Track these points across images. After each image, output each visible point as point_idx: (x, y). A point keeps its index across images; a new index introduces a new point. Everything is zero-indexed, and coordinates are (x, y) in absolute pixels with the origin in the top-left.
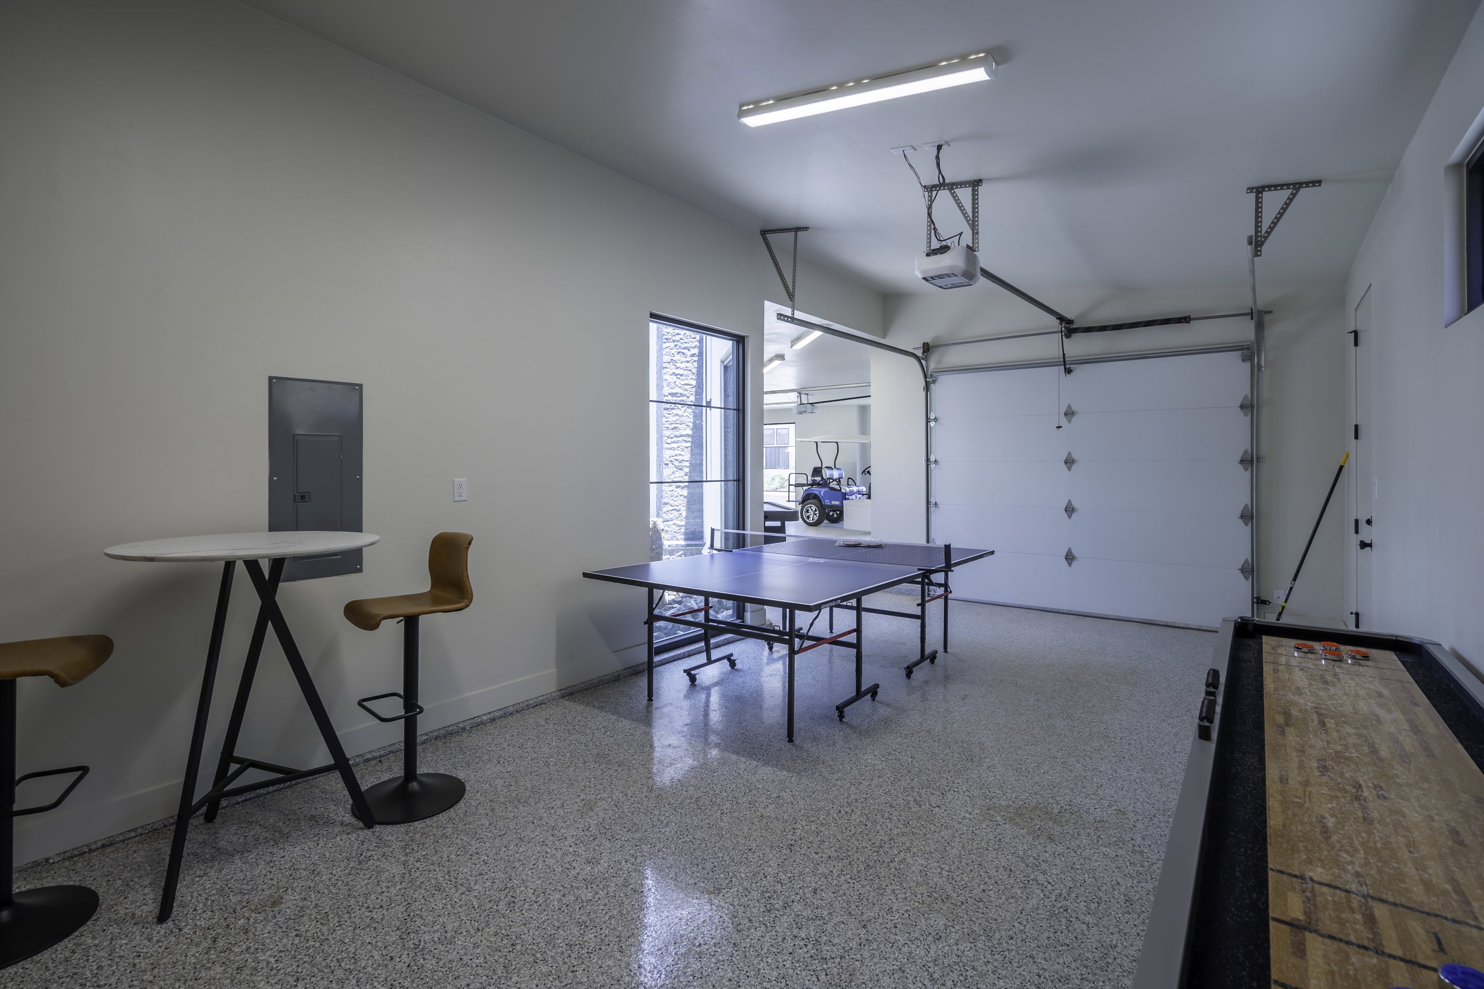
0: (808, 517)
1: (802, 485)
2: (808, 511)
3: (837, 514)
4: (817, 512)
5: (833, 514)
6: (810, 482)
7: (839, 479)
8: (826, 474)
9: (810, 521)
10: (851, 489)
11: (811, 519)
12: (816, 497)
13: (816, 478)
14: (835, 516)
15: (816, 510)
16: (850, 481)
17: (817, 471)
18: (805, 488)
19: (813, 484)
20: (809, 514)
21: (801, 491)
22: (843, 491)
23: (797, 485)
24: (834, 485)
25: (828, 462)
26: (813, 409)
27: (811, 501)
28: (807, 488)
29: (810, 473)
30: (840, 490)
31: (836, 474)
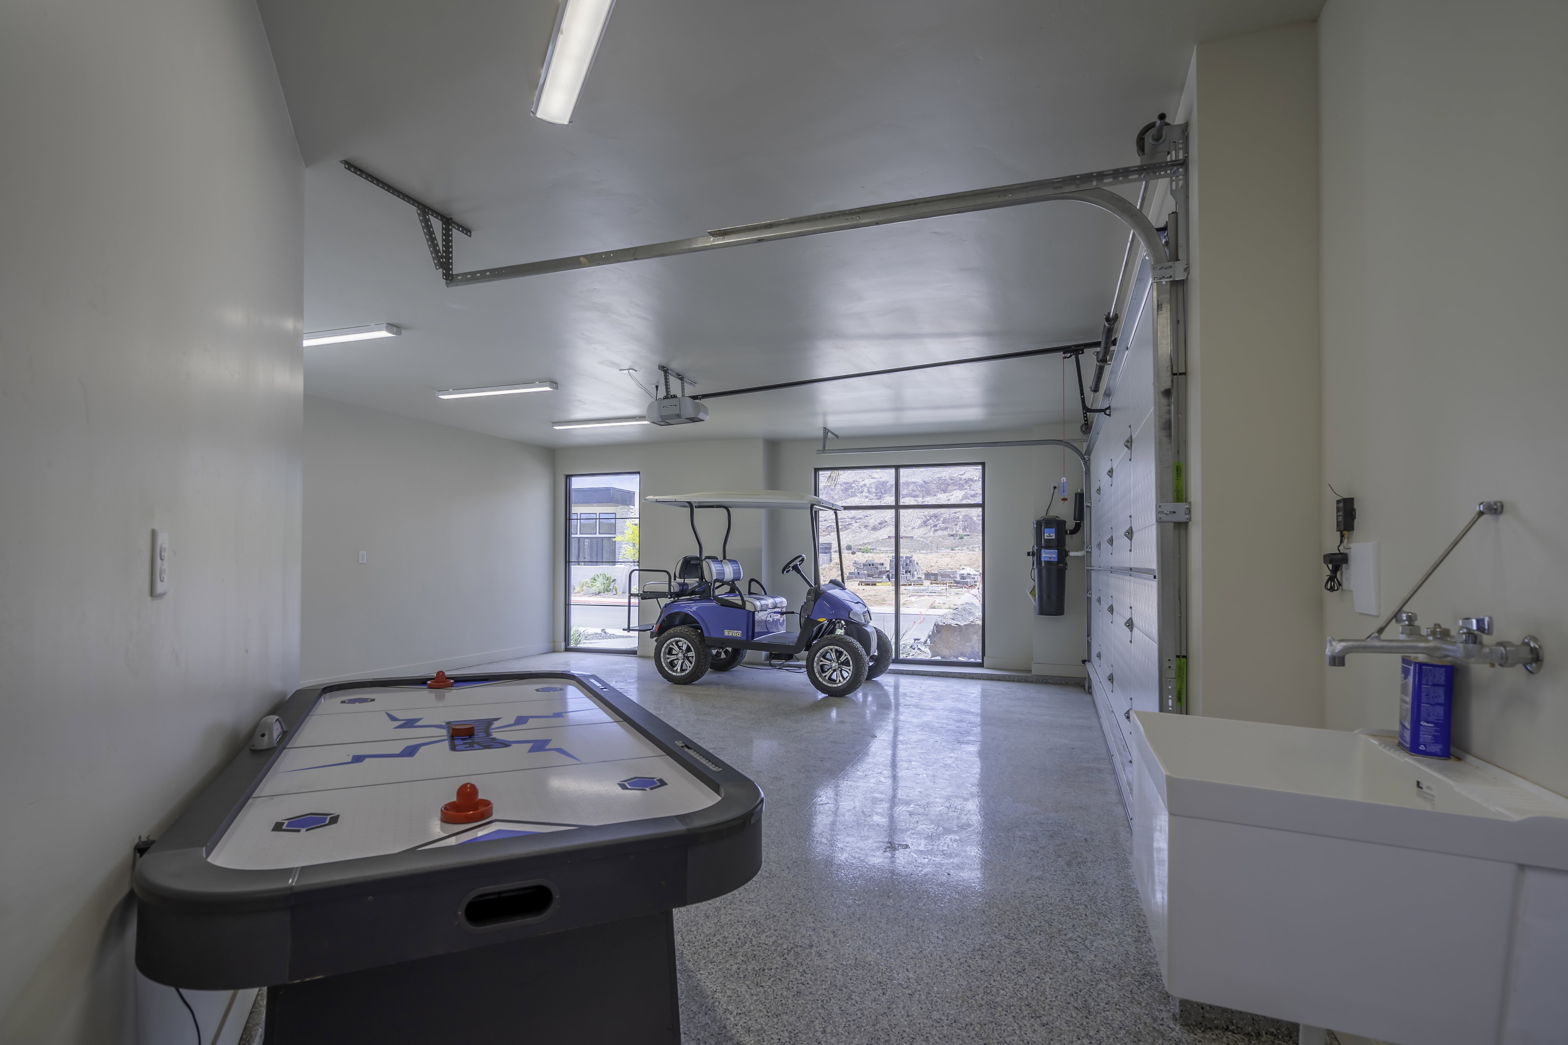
0: (672, 664)
1: (657, 595)
2: (670, 651)
3: (726, 652)
4: (692, 654)
5: (719, 654)
6: (675, 588)
7: (733, 581)
8: (712, 570)
9: (677, 673)
10: (763, 602)
11: (678, 667)
12: (687, 620)
13: (687, 581)
14: (723, 656)
15: (688, 649)
16: (755, 587)
17: (691, 566)
18: (664, 601)
19: (684, 591)
20: (673, 657)
21: (655, 610)
22: (748, 607)
23: (645, 596)
24: (721, 592)
25: (712, 547)
26: (698, 409)
27: (678, 629)
28: (667, 601)
29: (675, 567)
30: (743, 607)
31: (729, 571)
